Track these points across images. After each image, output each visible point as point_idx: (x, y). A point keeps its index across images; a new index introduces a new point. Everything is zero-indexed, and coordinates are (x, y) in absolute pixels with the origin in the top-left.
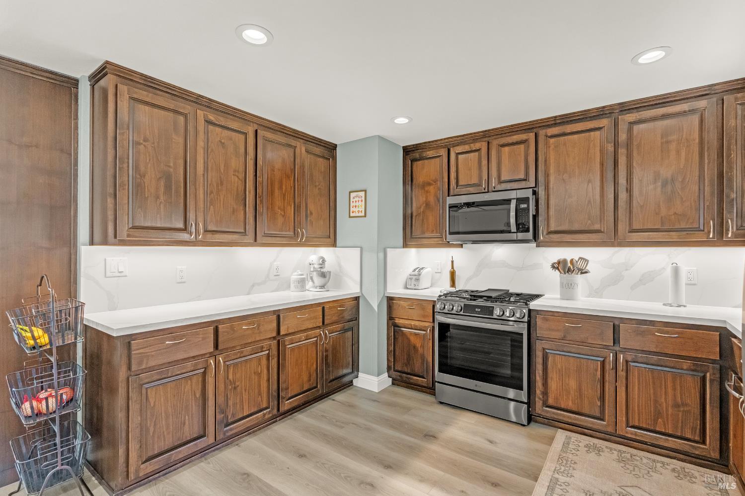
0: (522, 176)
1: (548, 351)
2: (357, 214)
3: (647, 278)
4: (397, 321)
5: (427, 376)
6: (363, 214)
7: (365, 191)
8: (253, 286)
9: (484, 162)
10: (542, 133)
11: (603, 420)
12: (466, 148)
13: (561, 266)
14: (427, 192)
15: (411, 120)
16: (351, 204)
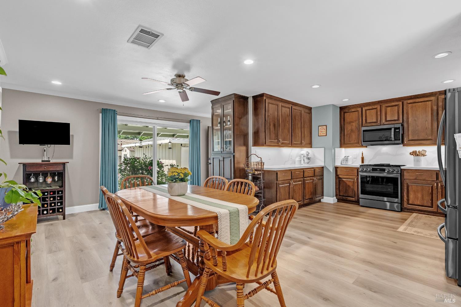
0: (396, 118)
1: (409, 184)
2: (322, 135)
4: (340, 176)
5: (355, 196)
6: (325, 135)
7: (326, 126)
8: (286, 162)
9: (379, 113)
10: (405, 102)
11: (432, 207)
12: (371, 107)
13: (414, 153)
14: (352, 125)
16: (319, 131)
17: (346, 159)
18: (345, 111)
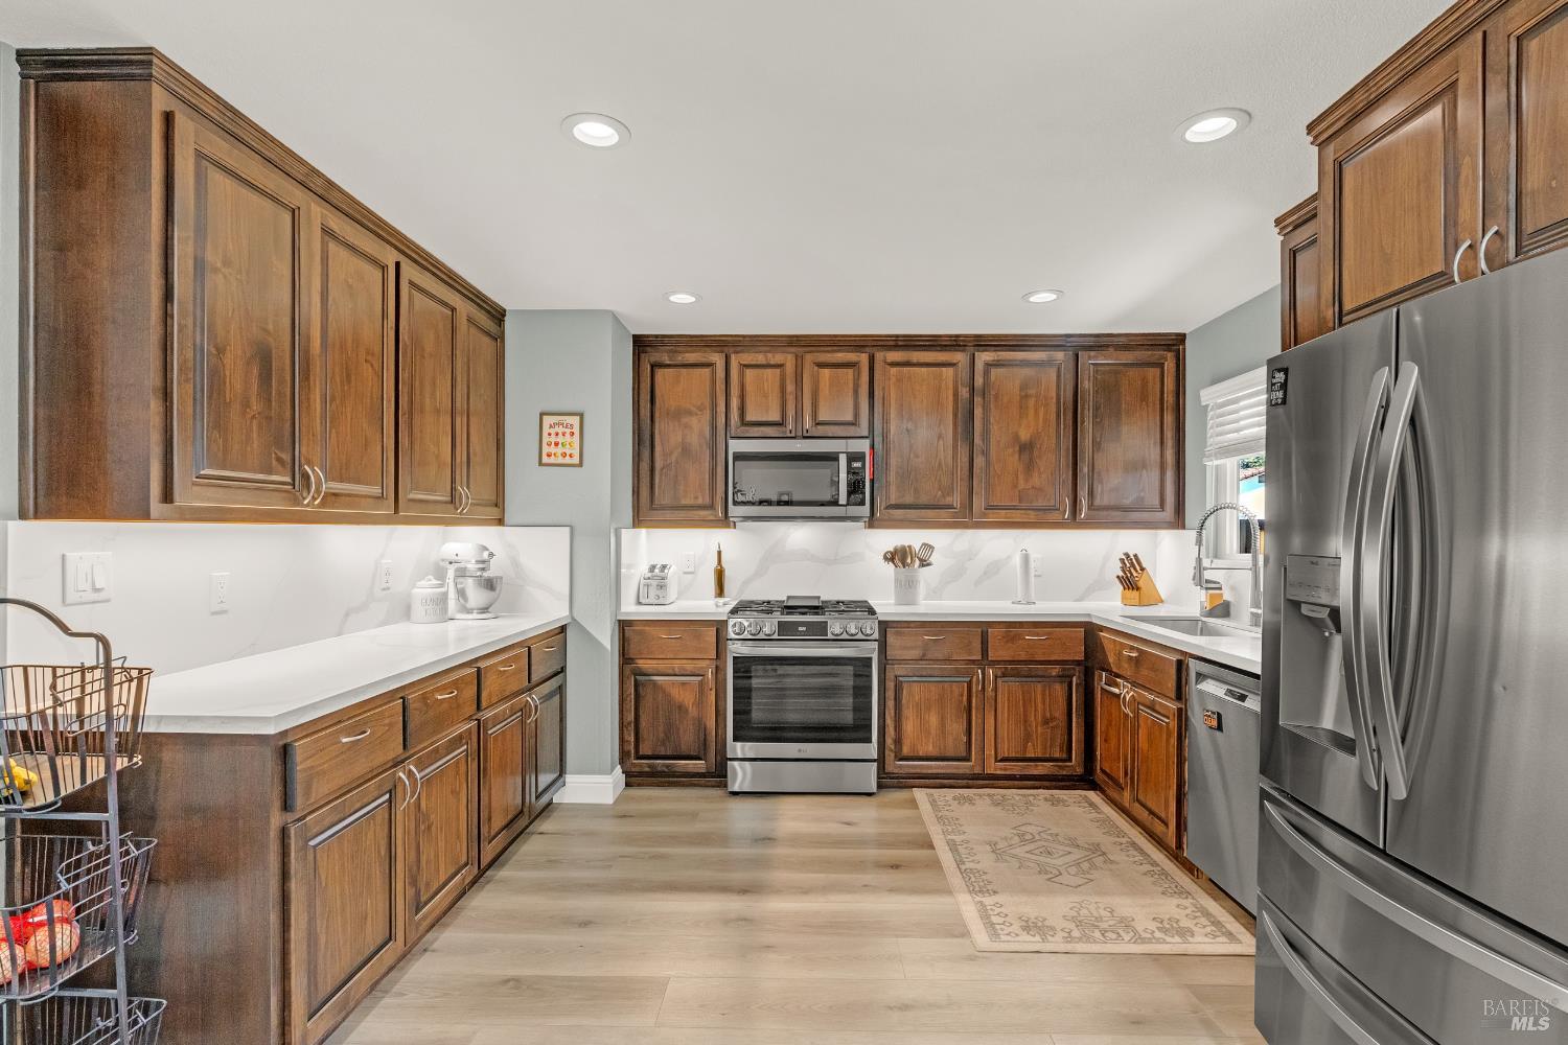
0: (849, 417)
1: (901, 679)
2: (560, 460)
3: (993, 569)
4: (643, 664)
5: (705, 754)
6: (576, 460)
7: (581, 416)
8: (347, 615)
9: (790, 388)
10: (879, 356)
11: (968, 760)
12: (760, 359)
13: (899, 557)
14: (686, 426)
15: (699, 298)
16: (546, 439)
17: (658, 577)
18: (655, 356)
